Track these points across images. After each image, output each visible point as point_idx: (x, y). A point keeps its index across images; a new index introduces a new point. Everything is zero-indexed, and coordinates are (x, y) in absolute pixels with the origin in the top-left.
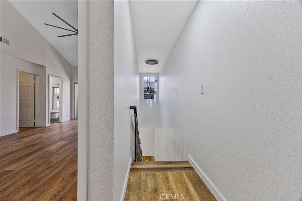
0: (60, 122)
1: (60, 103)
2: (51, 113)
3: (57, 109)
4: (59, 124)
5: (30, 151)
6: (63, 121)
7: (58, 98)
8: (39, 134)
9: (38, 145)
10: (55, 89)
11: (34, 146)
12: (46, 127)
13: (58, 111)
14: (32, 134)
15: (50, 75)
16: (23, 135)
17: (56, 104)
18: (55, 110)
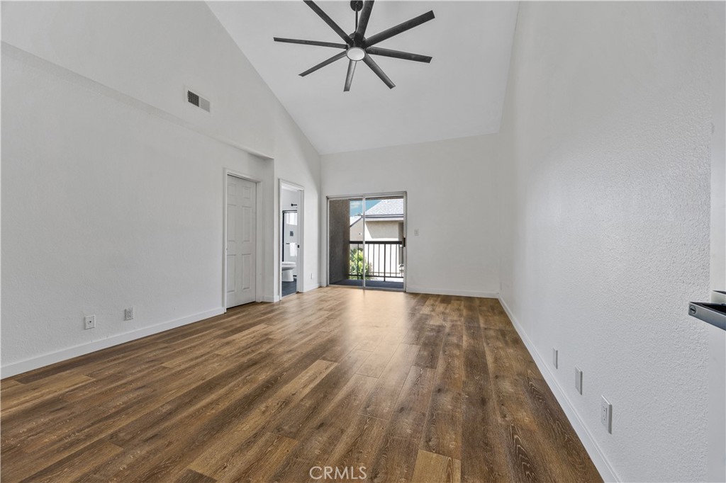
0: (298, 293)
1: (298, 246)
2: (284, 269)
3: (291, 259)
4: (298, 298)
5: (248, 385)
6: (305, 291)
7: (292, 234)
8: (263, 326)
9: (266, 366)
10: (287, 215)
11: (258, 366)
12: (273, 305)
13: (294, 264)
14: (250, 322)
15: (281, 181)
16: (234, 323)
17: (289, 248)
18: (287, 263)
